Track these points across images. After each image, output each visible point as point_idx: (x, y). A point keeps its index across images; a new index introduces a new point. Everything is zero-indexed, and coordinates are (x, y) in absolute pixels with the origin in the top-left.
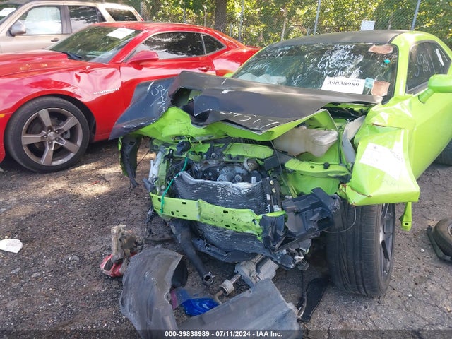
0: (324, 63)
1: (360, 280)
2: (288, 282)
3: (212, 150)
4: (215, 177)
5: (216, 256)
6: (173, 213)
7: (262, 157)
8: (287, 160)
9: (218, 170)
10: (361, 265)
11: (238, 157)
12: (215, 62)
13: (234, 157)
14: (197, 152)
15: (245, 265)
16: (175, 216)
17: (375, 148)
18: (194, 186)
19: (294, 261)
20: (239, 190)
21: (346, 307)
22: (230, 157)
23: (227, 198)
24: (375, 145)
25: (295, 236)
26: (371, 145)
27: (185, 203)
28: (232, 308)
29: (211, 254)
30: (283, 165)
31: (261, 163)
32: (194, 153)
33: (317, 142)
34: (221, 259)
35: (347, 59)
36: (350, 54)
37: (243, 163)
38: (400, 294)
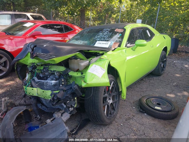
0: (98, 36)
1: (96, 118)
2: (75, 120)
3: (44, 68)
4: (47, 79)
5: (44, 110)
6: (29, 93)
7: (62, 71)
8: (70, 72)
9: (48, 76)
10: (95, 111)
11: (54, 71)
12: (68, 36)
13: (52, 71)
14: (40, 69)
15: (56, 113)
16: (30, 94)
17: (95, 66)
18: (37, 83)
19: (69, 110)
20: (51, 83)
21: (94, 129)
22: (51, 71)
23: (47, 87)
24: (95, 65)
25: (61, 99)
26: (94, 65)
27: (33, 89)
28: (44, 129)
29: (43, 109)
30: (68, 74)
31: (61, 73)
32: (38, 70)
33: (79, 65)
34: (46, 111)
35: (106, 34)
36: (108, 32)
37: (55, 73)
38: (118, 124)
